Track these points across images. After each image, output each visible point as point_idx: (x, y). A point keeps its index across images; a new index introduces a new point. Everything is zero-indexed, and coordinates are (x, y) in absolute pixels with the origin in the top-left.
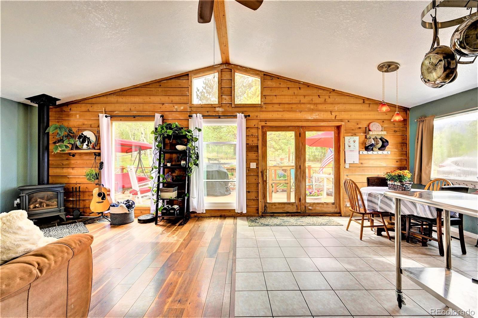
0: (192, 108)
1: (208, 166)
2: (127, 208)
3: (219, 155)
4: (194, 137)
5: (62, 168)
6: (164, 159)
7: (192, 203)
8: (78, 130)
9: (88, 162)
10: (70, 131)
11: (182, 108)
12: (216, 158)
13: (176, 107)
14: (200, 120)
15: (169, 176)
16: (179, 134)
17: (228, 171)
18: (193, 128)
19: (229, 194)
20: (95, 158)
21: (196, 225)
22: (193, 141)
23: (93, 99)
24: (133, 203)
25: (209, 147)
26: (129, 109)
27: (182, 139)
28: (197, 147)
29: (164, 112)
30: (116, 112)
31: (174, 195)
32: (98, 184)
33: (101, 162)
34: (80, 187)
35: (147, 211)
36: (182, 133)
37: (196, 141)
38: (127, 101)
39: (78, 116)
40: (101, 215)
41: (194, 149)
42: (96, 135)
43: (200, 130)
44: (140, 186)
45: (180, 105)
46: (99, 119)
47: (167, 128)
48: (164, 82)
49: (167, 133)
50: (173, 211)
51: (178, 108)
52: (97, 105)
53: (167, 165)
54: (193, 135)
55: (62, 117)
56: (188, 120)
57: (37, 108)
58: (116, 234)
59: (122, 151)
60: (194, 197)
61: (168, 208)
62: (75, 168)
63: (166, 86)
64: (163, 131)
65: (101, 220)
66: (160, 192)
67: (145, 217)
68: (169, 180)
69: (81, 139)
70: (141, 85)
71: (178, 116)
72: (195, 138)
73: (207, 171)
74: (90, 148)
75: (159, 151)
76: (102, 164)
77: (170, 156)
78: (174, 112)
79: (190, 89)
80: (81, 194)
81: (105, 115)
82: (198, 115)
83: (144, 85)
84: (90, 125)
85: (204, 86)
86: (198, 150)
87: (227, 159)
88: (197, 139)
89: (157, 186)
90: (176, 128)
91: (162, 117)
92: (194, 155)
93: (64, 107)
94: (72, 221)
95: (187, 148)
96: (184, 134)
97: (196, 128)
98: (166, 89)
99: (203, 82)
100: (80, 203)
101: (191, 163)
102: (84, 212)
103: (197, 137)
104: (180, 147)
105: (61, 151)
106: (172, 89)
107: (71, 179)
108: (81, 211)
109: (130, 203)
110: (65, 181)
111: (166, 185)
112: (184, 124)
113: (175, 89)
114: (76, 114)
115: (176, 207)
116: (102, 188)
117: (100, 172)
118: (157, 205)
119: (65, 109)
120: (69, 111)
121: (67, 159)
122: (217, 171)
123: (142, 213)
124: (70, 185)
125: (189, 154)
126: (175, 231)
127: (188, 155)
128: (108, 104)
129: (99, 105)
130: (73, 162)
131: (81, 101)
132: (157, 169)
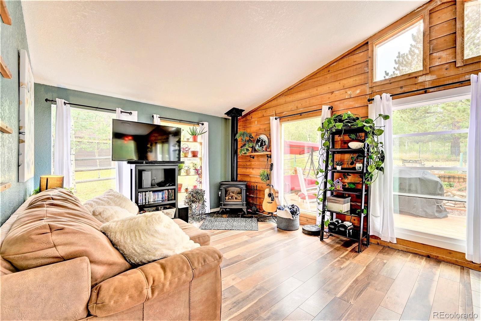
0: (374, 88)
1: (401, 171)
2: (292, 213)
3: (421, 156)
4: (376, 128)
5: (246, 168)
6: (333, 161)
7: (374, 224)
8: (256, 134)
9: (263, 163)
10: (250, 136)
11: (358, 92)
12: (417, 160)
13: (349, 93)
14: (387, 103)
15: (338, 182)
16: (352, 127)
17: (443, 179)
18: (376, 115)
19: (444, 217)
20: (268, 160)
21: (378, 260)
22: (376, 134)
23: (267, 104)
24: (298, 209)
25: (405, 146)
26: (296, 107)
27: (358, 134)
28: (381, 143)
29: (333, 103)
30: (285, 113)
31: (346, 208)
32: (269, 185)
33: (272, 164)
34: (257, 186)
35: (313, 220)
36: (357, 125)
37: (381, 134)
38: (294, 99)
39: (256, 122)
40: (271, 214)
41: (377, 147)
42: (268, 138)
43: (386, 117)
44: (307, 190)
45: (355, 88)
46: (270, 123)
47: (335, 121)
48: (334, 65)
49: (336, 128)
50: (343, 230)
51: (352, 93)
52: (269, 109)
53: (336, 169)
54: (375, 126)
55: (246, 125)
56: (368, 106)
57: (231, 120)
58: (279, 241)
59: (291, 152)
60: (377, 216)
61: (337, 223)
62: (254, 169)
63: (336, 69)
64: (331, 126)
65: (271, 220)
66: (327, 202)
67: (310, 228)
68: (339, 187)
69: (259, 142)
70: (308, 77)
71: (351, 103)
72: (379, 130)
73: (400, 178)
74: (263, 151)
75: (326, 150)
76: (272, 165)
77: (341, 157)
78: (347, 100)
79: (369, 62)
80: (258, 192)
81: (275, 117)
82: (384, 95)
83: (310, 77)
84: (264, 130)
85: (396, 66)
86: (383, 147)
87: (437, 161)
88: (381, 132)
89: (323, 194)
90: (349, 119)
91: (330, 109)
92: (377, 155)
93: (248, 116)
94: (251, 215)
95: (365, 144)
96: (359, 126)
97: (380, 115)
98: (336, 73)
99: (395, 61)
100: (257, 201)
101: (372, 167)
102: (260, 209)
103: (382, 129)
104: (354, 145)
105: (244, 154)
106: (344, 71)
107: (251, 178)
108: (258, 207)
109: (295, 209)
110: (248, 179)
111: (336, 193)
112: (360, 113)
113: (347, 70)
114: (255, 121)
115: (347, 224)
116: (272, 189)
117: (270, 173)
118: (323, 217)
119: (249, 117)
120: (251, 119)
121: (249, 161)
122: (419, 178)
123: (308, 221)
124: (251, 183)
125: (368, 154)
126: (345, 260)
127: (366, 155)
128: (278, 106)
129: (271, 109)
130: (253, 163)
131: (258, 109)
132: (324, 173)
